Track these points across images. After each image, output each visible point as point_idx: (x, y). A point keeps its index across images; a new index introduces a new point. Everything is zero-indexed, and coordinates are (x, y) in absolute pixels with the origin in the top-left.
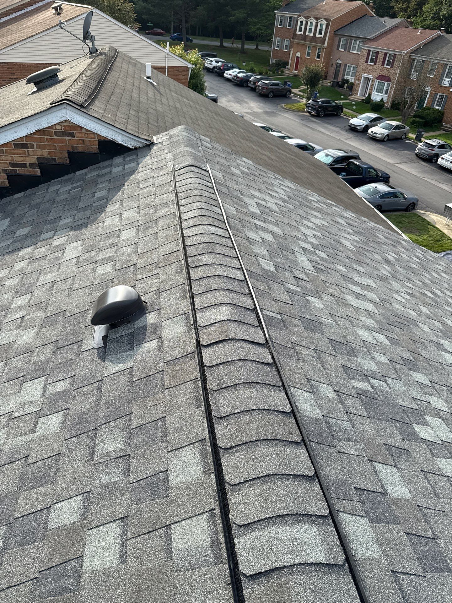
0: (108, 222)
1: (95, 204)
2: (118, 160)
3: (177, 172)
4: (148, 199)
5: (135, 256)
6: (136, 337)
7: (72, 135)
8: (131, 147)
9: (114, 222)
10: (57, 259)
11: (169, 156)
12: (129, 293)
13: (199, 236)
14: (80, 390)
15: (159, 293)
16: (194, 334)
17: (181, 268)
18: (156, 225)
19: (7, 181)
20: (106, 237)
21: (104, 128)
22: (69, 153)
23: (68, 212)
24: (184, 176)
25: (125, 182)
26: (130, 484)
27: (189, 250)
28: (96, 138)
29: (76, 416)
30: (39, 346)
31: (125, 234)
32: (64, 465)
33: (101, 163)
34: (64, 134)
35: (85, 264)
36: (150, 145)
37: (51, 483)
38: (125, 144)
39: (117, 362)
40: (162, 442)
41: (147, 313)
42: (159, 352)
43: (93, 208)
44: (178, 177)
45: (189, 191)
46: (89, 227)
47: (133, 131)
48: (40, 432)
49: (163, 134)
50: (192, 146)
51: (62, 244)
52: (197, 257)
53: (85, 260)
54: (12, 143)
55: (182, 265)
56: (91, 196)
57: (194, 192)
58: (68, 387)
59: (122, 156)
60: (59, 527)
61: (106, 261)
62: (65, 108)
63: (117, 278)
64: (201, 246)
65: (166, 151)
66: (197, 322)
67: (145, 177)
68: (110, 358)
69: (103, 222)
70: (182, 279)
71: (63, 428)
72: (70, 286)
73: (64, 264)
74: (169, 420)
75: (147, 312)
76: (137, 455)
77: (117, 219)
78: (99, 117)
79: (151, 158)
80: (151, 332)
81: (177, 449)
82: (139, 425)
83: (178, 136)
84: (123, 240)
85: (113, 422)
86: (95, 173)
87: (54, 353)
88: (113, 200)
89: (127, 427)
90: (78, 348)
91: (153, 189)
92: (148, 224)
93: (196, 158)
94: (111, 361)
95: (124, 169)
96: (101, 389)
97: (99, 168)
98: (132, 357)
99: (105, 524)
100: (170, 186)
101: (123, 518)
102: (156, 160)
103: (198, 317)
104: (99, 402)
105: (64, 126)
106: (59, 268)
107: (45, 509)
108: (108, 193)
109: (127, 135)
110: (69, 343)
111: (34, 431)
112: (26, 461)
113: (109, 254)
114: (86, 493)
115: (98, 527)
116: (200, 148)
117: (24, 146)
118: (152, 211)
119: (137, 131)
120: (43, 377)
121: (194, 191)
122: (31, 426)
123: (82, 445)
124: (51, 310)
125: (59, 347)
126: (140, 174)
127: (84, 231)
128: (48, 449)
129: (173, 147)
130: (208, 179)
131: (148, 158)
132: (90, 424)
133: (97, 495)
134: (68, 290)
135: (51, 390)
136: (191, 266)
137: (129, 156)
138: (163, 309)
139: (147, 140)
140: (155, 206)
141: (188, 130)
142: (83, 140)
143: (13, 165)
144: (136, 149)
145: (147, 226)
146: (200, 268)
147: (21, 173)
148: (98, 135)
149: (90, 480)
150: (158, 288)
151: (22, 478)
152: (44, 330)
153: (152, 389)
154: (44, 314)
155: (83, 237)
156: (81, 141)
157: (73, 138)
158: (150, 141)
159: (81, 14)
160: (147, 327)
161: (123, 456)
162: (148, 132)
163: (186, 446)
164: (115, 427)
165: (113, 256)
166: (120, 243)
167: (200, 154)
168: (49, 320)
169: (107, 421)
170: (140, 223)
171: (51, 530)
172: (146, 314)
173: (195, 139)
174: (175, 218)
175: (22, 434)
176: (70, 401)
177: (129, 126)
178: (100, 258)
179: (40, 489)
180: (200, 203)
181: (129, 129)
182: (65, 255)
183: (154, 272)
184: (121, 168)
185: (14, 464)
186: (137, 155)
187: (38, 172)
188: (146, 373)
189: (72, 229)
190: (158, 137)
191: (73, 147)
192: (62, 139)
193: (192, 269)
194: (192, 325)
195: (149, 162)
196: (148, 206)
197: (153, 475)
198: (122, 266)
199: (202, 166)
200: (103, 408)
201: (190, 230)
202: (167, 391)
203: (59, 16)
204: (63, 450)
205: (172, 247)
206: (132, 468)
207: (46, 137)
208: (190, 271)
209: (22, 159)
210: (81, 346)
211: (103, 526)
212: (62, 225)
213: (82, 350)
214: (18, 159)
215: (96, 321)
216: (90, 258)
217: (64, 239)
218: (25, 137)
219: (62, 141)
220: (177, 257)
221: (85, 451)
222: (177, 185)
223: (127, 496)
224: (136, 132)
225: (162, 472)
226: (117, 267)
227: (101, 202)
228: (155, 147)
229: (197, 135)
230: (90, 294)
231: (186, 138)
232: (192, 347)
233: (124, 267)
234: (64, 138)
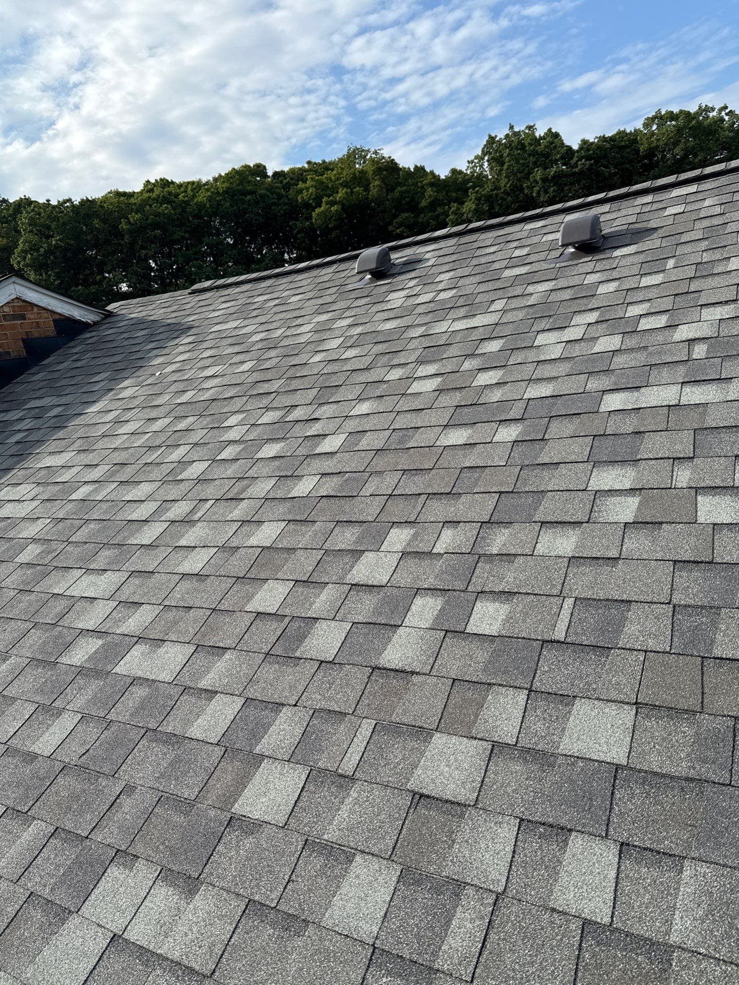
7: (23, 317)
8: (89, 322)
22: (23, 340)
28: (51, 317)
34: (14, 317)
38: (83, 320)
62: (13, 282)
105: (13, 307)
109: (84, 306)
142: (37, 322)
144: (95, 323)
148: (53, 312)
156: (34, 324)
157: (25, 321)
191: (27, 332)
192: (13, 324)
219: (13, 327)
234: (16, 322)
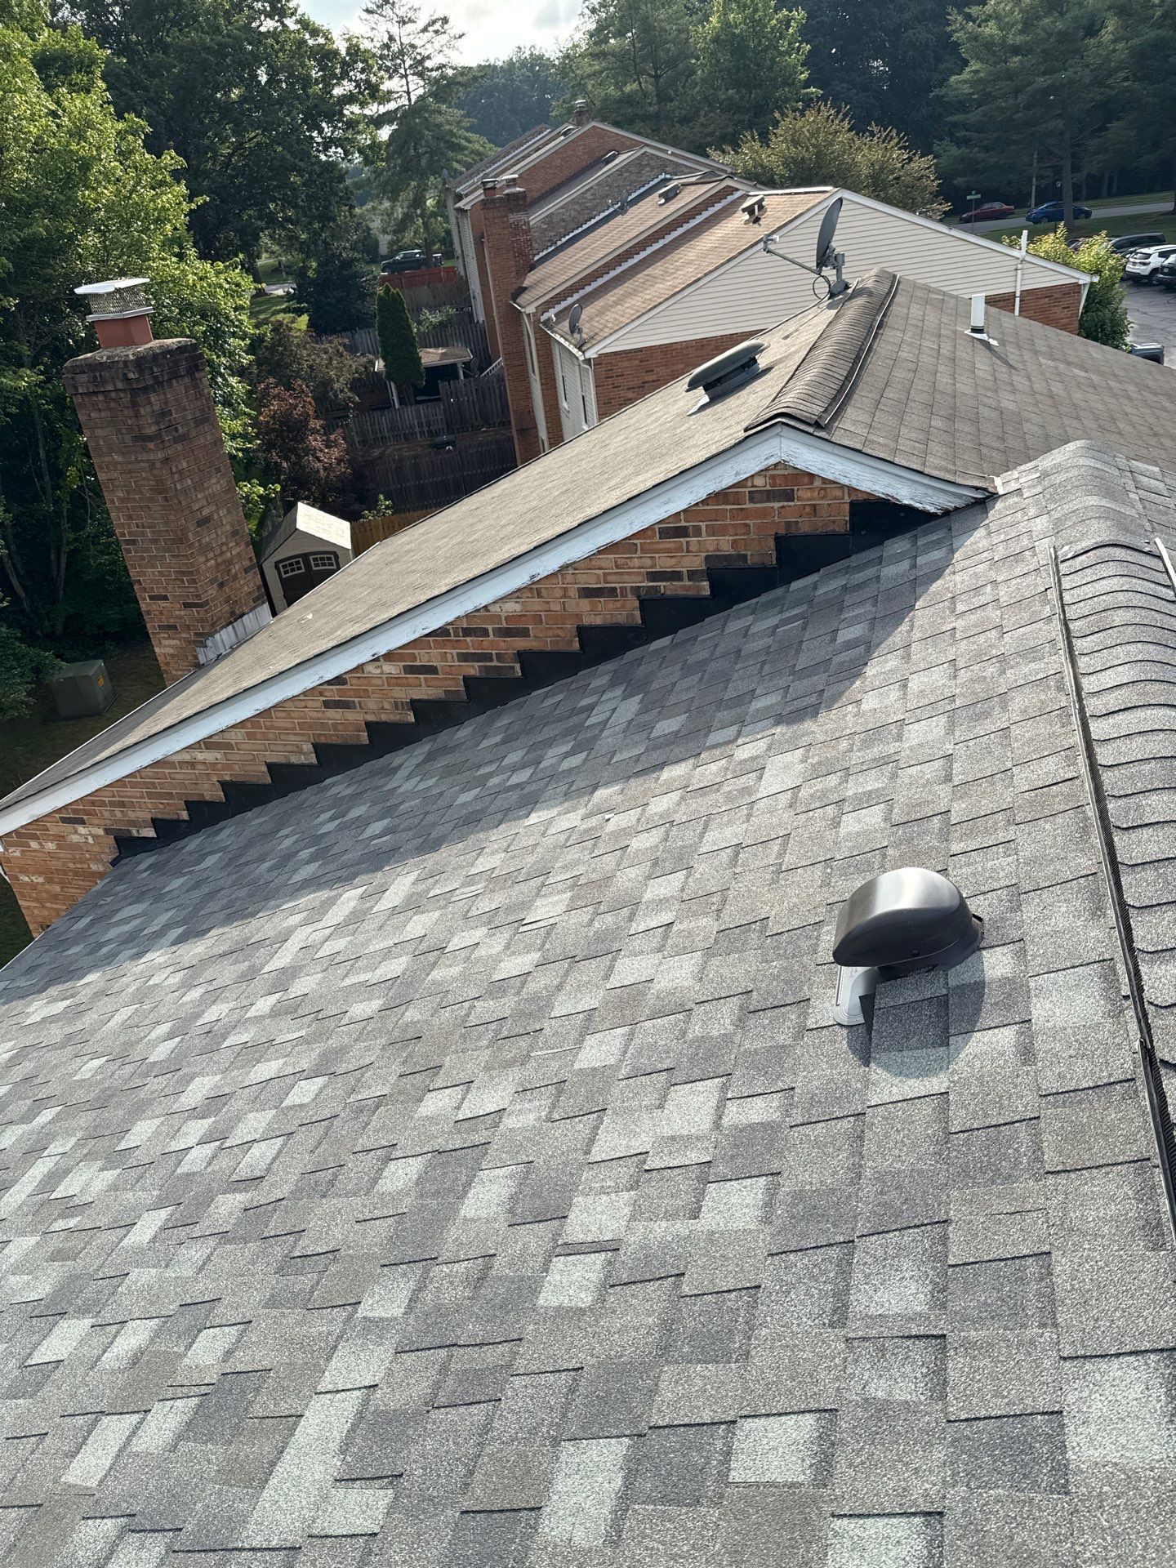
0: (870, 702)
1: (837, 660)
2: (898, 545)
3: (1065, 564)
4: (982, 638)
5: (943, 791)
6: (955, 1012)
7: (788, 496)
8: (932, 510)
9: (886, 702)
10: (746, 791)
11: (1042, 524)
12: (933, 888)
13: (1139, 739)
14: (807, 1130)
15: (1017, 895)
16: (1133, 1026)
17: (1085, 831)
18: (1004, 707)
19: (637, 613)
20: (864, 741)
21: (868, 469)
22: (778, 539)
23: (771, 679)
24: (1089, 575)
25: (916, 600)
26: (949, 1421)
27: (1107, 777)
28: (846, 497)
29: (799, 1196)
30: (705, 999)
31: (915, 734)
32: (769, 1319)
33: (853, 557)
34: (770, 496)
35: (813, 806)
36: (984, 501)
37: (737, 1361)
38: (917, 505)
39: (902, 1072)
40: (1043, 1325)
41: (984, 948)
42: (1023, 1064)
43: (832, 668)
44: (1068, 578)
45: (1103, 614)
46: (823, 716)
47: (940, 469)
48: (709, 1220)
49: (1023, 468)
50: (1109, 492)
51: (757, 757)
52: (1132, 800)
53: (812, 796)
54: (657, 527)
55: (1086, 819)
56: (828, 638)
57: (1119, 617)
58: (776, 1116)
59: (908, 535)
60: (757, 1484)
61: (865, 801)
62: (778, 434)
63: (897, 845)
64: (1146, 767)
65: (1032, 512)
66: (1140, 989)
67: (971, 583)
68: (884, 1057)
69: (858, 702)
70: (1091, 859)
71: (766, 1221)
72: (777, 858)
73: (762, 804)
74: (1062, 1265)
75: (983, 944)
76: (968, 1345)
77: (894, 693)
78: (858, 447)
79: (989, 534)
80: (996, 1004)
81: (1092, 1357)
82: (972, 1260)
83: (1067, 469)
84: (911, 749)
85: (897, 1233)
86: (836, 583)
87: (740, 1023)
88: (883, 645)
89: (935, 1257)
90: (799, 1017)
91: (993, 614)
92: (979, 707)
93: (1121, 522)
94: (887, 1068)
95: (914, 566)
96: (861, 1138)
97: (848, 570)
98: (943, 1065)
99: (878, 1515)
100: (1047, 602)
101: (930, 1514)
102: (1002, 537)
103: (1145, 977)
104: (857, 1172)
105: (773, 477)
106: (749, 815)
107: (722, 1423)
108: (872, 629)
109: (926, 481)
110: (776, 1003)
111: (695, 1214)
112: (677, 1286)
113: (873, 782)
114: (826, 1411)
115: (860, 1516)
116: (1132, 495)
117: (681, 532)
118: (991, 670)
119: (952, 467)
120: (717, 1080)
121: (1120, 612)
122: (686, 1199)
123: (813, 1278)
124: (733, 915)
125: (752, 1008)
126: (958, 578)
127: (809, 725)
128: (730, 1268)
129: (1052, 500)
130: (1163, 578)
131: (980, 533)
132: (834, 1226)
133: (855, 1427)
134: (771, 868)
135: (735, 1115)
136: (1118, 824)
137: (926, 533)
138: (1033, 942)
139: (977, 488)
140: (1002, 659)
141: (1094, 451)
142: (815, 505)
143: (654, 576)
144: (947, 513)
145: (977, 711)
146: (1146, 833)
147: (668, 592)
148: (852, 489)
149: (837, 1379)
150: (1013, 882)
151: (667, 1326)
152: (716, 961)
153: (1004, 1163)
154: (716, 923)
155: (806, 740)
156: (808, 509)
157: (792, 504)
158: (985, 489)
159: (808, 210)
160: (983, 988)
161: (927, 1337)
162: (979, 467)
163: (1118, 1355)
164: (901, 1251)
165: (884, 788)
166: (903, 754)
167: (1133, 513)
168: (729, 940)
169: (881, 1229)
170: (958, 703)
171: (737, 1485)
172: (980, 949)
173: (1117, 473)
174: (1060, 688)
175: (670, 1216)
176: (780, 1154)
177: (931, 459)
178: (850, 793)
179: (710, 1366)
180: (1139, 645)
181: (930, 467)
182: (763, 782)
183: (1002, 836)
184: (905, 565)
185: (652, 1286)
186: (950, 529)
187: (705, 589)
188: (986, 1116)
189: (779, 720)
190: (1008, 478)
191: (788, 524)
192: (765, 508)
193: (1120, 832)
194: (1126, 998)
195: (984, 543)
196: (980, 658)
197: (1015, 1416)
198: (908, 814)
199: (1140, 542)
200: (868, 1190)
201: (1111, 720)
202: (1051, 1179)
203: (756, 225)
204: (766, 1283)
205: (1051, 768)
206: (953, 1376)
207: (728, 507)
208: (1116, 839)
209: (673, 562)
210: (805, 1015)
211: (871, 1520)
212: (758, 711)
213: (810, 1024)
214: (664, 563)
215: (846, 954)
216: (824, 793)
217: (761, 745)
218: (684, 511)
219: (764, 513)
220: (1071, 796)
221: (823, 1295)
222: (1067, 598)
223: (939, 1454)
224: (948, 471)
225: (1043, 1413)
226: (896, 818)
227: (853, 653)
228: (999, 505)
229: (1122, 461)
230: (826, 883)
231: (1090, 471)
232: (1127, 1061)
233: (913, 817)
234: (771, 505)
